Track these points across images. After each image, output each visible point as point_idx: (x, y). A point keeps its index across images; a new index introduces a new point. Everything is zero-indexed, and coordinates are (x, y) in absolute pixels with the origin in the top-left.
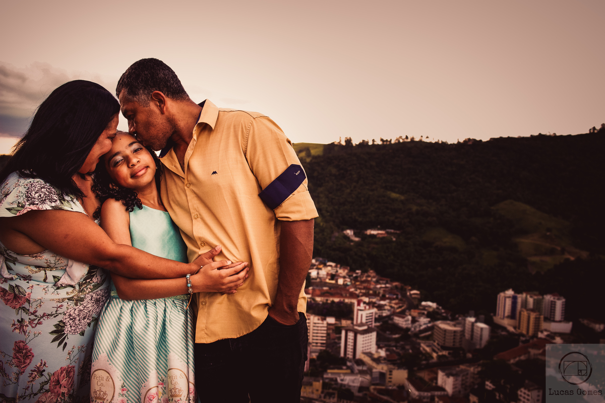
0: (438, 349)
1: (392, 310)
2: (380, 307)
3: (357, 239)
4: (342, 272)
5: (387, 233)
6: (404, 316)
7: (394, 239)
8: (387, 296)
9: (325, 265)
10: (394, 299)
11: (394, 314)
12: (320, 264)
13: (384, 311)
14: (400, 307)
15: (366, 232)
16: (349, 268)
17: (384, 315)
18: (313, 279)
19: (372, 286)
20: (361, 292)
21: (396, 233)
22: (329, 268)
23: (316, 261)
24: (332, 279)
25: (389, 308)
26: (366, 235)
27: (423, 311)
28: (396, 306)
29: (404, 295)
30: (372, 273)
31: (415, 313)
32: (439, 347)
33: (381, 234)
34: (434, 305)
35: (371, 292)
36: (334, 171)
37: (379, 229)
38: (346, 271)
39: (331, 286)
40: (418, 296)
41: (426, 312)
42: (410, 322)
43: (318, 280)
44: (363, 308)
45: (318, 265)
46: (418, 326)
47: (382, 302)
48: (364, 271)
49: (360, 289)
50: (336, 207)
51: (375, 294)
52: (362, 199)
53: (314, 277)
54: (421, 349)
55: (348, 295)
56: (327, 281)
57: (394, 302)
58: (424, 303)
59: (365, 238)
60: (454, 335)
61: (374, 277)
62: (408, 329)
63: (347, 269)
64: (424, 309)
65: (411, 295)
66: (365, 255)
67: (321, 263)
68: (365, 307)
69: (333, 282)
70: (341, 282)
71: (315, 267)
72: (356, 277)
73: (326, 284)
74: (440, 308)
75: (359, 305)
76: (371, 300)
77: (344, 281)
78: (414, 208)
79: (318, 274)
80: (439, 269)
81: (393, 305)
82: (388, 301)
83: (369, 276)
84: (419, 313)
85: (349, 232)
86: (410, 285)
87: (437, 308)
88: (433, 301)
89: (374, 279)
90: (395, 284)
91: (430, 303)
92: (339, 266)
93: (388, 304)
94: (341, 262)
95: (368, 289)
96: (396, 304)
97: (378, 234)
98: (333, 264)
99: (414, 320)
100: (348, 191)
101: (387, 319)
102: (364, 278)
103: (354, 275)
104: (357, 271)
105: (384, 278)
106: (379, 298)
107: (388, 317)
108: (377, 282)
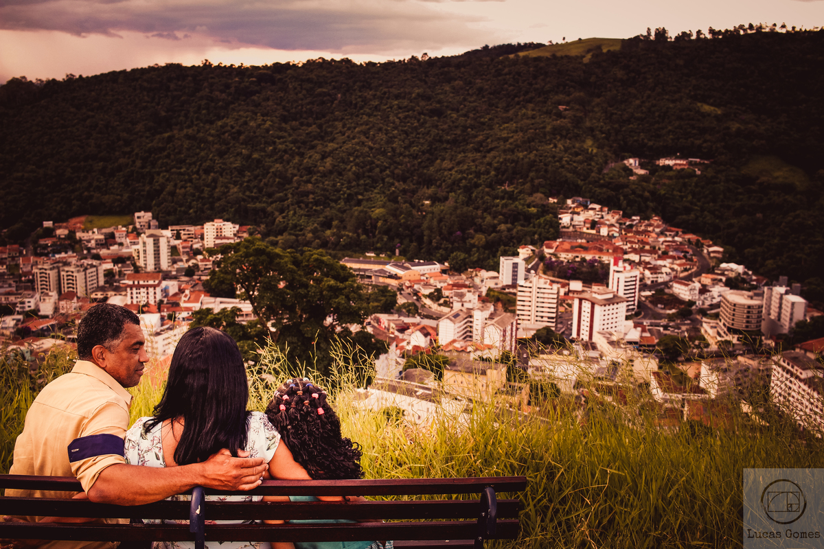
0: (725, 333)
1: (673, 274)
2: (655, 270)
3: (642, 172)
4: (611, 218)
5: (690, 163)
6: (690, 283)
7: (698, 172)
8: (671, 253)
9: (586, 208)
10: (679, 258)
11: (676, 279)
12: (577, 207)
13: (660, 275)
14: (686, 270)
15: (657, 162)
16: (621, 213)
17: (660, 280)
18: (564, 227)
19: (650, 240)
20: (632, 247)
21: (704, 163)
22: (591, 212)
23: (573, 203)
24: (592, 227)
25: (669, 271)
26: (658, 165)
27: (720, 277)
28: (679, 269)
29: (699, 253)
30: (656, 220)
31: (706, 279)
32: (725, 330)
33: (680, 165)
34: (740, 269)
35: (647, 247)
36: (620, 74)
37: (677, 158)
38: (617, 217)
39: (590, 238)
40: (719, 256)
41: (724, 279)
42: (697, 292)
43: (571, 229)
44: (622, 269)
45: (574, 208)
46: (709, 299)
47: (660, 262)
48: (645, 217)
49: (631, 242)
50: (616, 126)
51: (653, 250)
52: (657, 114)
53: (565, 224)
54: (703, 331)
55: (610, 251)
56: (585, 230)
57: (678, 262)
58: (724, 265)
59: (654, 170)
60: (748, 312)
61: (658, 226)
62: (691, 303)
63: (619, 214)
64: (723, 274)
65: (709, 253)
66: (647, 194)
67: (580, 205)
68: (625, 267)
69: (594, 232)
70: (604, 231)
71: (570, 211)
72: (631, 226)
73: (581, 235)
74: (750, 273)
75: (616, 264)
76: (643, 258)
77: (609, 232)
78: (735, 126)
79: (572, 220)
80: (759, 215)
81: (676, 267)
82: (669, 260)
83: (650, 225)
84: (713, 280)
85: (631, 162)
86: (712, 240)
87: (745, 273)
88: (738, 263)
89: (657, 230)
90: (687, 237)
91: (733, 266)
92: (606, 209)
93: (668, 265)
94: (610, 203)
95: (644, 243)
96: (679, 265)
97: (676, 164)
98: (598, 207)
99: (704, 290)
100: (638, 102)
101: (663, 286)
102: (643, 228)
103: (628, 223)
104: (634, 218)
105: (673, 229)
106: (656, 256)
107: (666, 284)
108: (662, 233)
